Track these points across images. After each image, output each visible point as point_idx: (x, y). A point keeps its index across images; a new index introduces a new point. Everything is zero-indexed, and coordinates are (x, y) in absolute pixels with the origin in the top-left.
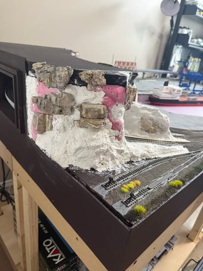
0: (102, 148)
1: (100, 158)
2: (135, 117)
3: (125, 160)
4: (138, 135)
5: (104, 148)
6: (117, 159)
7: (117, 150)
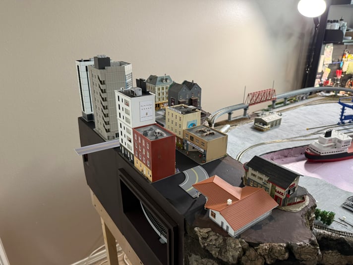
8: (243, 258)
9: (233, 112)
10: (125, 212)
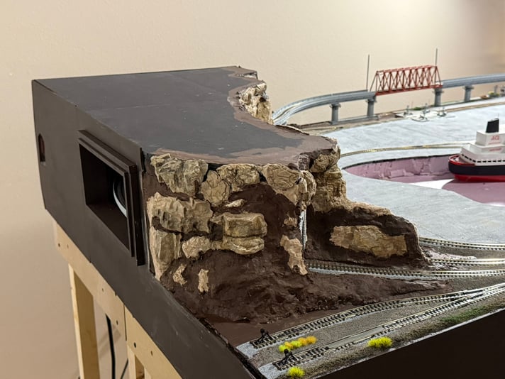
0: (258, 285)
7: (289, 288)
8: (203, 184)
9: (341, 104)
10: (87, 204)
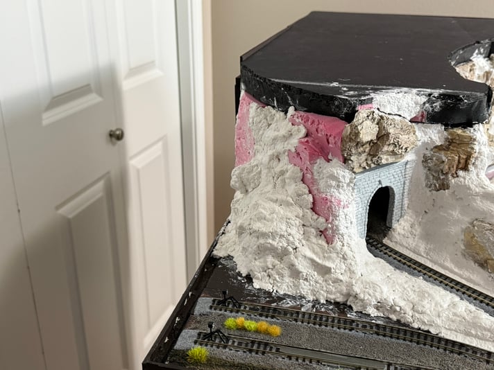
0: (270, 241)
1: (265, 262)
2: (456, 214)
3: (328, 292)
4: (449, 264)
5: (275, 243)
6: (306, 279)
7: (312, 261)
